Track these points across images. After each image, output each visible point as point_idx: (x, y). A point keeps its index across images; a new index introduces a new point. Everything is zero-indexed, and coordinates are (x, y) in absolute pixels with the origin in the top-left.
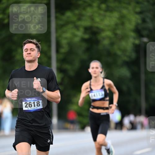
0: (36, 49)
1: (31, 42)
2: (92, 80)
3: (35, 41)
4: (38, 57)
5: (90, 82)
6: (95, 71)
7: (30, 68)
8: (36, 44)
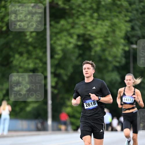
0: (92, 68)
1: (88, 63)
2: (126, 87)
3: (91, 62)
4: (93, 73)
5: (125, 88)
6: (129, 83)
7: (88, 81)
8: (92, 64)
